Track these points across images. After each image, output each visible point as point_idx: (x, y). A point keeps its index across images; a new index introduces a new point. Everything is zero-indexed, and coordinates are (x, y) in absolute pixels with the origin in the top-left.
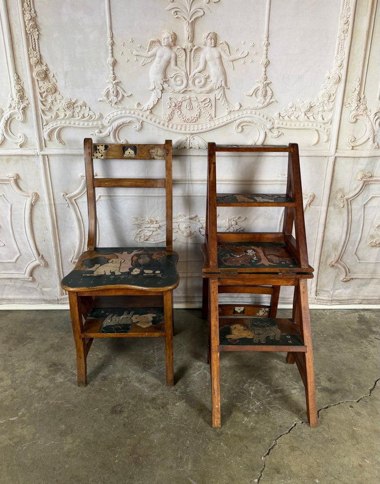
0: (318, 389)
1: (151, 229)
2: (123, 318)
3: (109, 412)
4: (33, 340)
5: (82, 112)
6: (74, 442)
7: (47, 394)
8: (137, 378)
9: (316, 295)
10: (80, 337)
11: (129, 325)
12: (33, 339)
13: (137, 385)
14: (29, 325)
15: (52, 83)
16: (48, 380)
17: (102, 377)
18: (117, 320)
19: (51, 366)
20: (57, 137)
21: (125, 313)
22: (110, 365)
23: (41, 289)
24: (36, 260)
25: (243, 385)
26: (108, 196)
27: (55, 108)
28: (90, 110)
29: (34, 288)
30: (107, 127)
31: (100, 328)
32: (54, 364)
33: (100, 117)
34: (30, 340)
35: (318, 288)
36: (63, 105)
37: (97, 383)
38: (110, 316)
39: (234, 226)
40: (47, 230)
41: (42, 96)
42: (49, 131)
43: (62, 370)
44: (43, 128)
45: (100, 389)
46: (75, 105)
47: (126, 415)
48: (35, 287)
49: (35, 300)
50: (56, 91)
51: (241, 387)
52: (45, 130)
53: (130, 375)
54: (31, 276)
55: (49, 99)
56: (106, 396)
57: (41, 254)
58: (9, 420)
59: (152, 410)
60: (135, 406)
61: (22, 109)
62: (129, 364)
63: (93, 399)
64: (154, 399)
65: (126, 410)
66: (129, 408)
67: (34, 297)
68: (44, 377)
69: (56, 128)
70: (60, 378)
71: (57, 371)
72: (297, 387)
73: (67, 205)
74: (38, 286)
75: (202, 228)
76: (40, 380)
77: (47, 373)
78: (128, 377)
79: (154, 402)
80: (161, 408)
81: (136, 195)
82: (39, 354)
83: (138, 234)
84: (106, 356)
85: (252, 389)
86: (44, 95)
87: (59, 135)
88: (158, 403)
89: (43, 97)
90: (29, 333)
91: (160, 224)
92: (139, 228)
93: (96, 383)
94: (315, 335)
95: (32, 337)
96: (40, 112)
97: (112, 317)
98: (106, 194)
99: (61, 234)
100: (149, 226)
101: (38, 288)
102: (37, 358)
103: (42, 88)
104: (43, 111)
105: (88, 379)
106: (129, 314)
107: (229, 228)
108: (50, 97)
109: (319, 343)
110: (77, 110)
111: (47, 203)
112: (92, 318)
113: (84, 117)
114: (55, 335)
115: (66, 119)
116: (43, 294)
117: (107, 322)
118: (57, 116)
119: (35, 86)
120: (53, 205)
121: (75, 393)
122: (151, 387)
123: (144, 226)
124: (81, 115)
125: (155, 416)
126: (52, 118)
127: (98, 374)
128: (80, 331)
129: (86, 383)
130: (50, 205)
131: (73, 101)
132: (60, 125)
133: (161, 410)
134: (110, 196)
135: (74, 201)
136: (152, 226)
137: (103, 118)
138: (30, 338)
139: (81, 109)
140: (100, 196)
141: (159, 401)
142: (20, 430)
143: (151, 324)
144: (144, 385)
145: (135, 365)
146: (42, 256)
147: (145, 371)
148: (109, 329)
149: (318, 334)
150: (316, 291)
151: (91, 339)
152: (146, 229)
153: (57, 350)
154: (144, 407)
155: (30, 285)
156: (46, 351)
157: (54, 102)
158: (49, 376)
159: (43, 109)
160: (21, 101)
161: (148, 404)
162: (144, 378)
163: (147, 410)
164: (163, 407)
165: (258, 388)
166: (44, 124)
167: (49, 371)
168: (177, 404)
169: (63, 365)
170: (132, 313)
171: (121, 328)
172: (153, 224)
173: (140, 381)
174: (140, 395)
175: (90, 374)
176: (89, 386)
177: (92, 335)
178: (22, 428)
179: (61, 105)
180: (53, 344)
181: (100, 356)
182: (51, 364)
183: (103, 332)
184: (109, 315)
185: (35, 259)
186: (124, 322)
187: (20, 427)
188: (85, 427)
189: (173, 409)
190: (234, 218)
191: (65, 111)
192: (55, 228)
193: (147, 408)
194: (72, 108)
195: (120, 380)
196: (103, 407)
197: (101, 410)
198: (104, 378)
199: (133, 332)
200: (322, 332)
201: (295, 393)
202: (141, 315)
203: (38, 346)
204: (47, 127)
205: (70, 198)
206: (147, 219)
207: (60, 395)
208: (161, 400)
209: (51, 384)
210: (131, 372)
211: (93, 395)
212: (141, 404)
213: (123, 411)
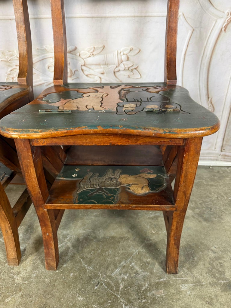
0: (221, 284)
9: (221, 151)
25: (112, 271)
35: (225, 143)
39: (124, 62)
51: (108, 274)
72: (190, 279)
75: (84, 65)
85: (123, 279)
94: (217, 198)
107: (119, 65)
109: (222, 208)
149: (222, 196)
150: (222, 146)
165: (132, 278)
190: (124, 51)
200: (226, 194)
201: (185, 291)
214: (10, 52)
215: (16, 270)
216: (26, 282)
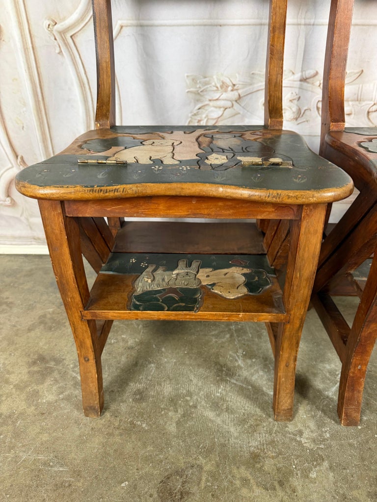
1: (221, 103)
2: (178, 274)
3: (156, 495)
4: (11, 308)
7: (17, 435)
8: (208, 396)
10: (82, 317)
11: (195, 291)
12: (10, 305)
13: (210, 414)
14: (7, 280)
16: (23, 396)
17: (135, 394)
18: (166, 280)
19: (34, 363)
21: (181, 264)
22: (150, 363)
23: (27, 220)
24: (13, 167)
26: (137, 26)
29: (17, 218)
31: (130, 298)
32: (42, 359)
34: (4, 307)
37: (124, 406)
38: (150, 269)
40: (25, 104)
43: (56, 372)
45: (132, 423)
48: (18, 215)
49: (20, 238)
53: (192, 388)
54: (8, 196)
56: (145, 445)
57: (20, 154)
59: (258, 491)
60: (213, 476)
62: (188, 362)
63: (116, 451)
64: (255, 458)
65: (194, 489)
66: (203, 485)
67: (17, 233)
68: (17, 387)
70: (49, 394)
71: (44, 374)
73: (58, 50)
74: (21, 216)
76: (9, 395)
77: (25, 377)
78: (190, 394)
79: (258, 466)
80: (276, 484)
81: (196, 21)
82: (17, 335)
83: (195, 115)
84: (141, 343)
88: (266, 468)
90: (6, 294)
91: (240, 92)
92: (198, 101)
93: (123, 408)
95: (10, 300)
97: (155, 270)
98: (134, 22)
99: (51, 114)
100: (217, 96)
101: (22, 218)
102: (11, 342)
105: (107, 397)
106: (189, 265)
111: (19, 44)
112: (111, 273)
114: (51, 298)
116: (31, 228)
117: (145, 283)
120: (31, 49)
121: (78, 433)
122: (242, 421)
123: (208, 97)
127: (127, 384)
128: (81, 305)
129: (103, 408)
130: (25, 49)
133: (280, 493)
134: (141, 26)
135: (70, 41)
136: (224, 96)
138: (6, 303)
140: (122, 27)
141: (269, 465)
143: (244, 291)
144: (225, 415)
145: (199, 365)
146: (22, 158)
147: (222, 380)
148: (149, 301)
151: (109, 323)
152: (211, 103)
153: (50, 328)
154: (238, 483)
155: (9, 212)
156: (29, 330)
158: (26, 386)
161: (244, 472)
162: (222, 399)
163: (244, 492)
164: (281, 483)
167: (29, 372)
168: (313, 475)
169: (58, 361)
170: (195, 264)
171: (176, 298)
172: (226, 91)
173: (216, 405)
174: (223, 445)
175: (111, 383)
176: (108, 414)
177: (110, 314)
180: (44, 316)
181: (131, 342)
182: (36, 357)
183: (137, 308)
184: (147, 267)
185: (10, 165)
186: (181, 284)
189: (306, 492)
192: (39, 101)
193: (243, 485)
195: (173, 401)
196: (141, 478)
197: (135, 487)
198: (141, 396)
199: (207, 309)
202: (215, 268)
203: (17, 319)
205: (62, 33)
206: (215, 81)
207: (45, 437)
208: (272, 462)
209: (29, 406)
210: (195, 381)
211: (118, 439)
212: (227, 471)
213: (188, 493)
214: (205, 77)
215: (291, 427)
216: (322, 446)
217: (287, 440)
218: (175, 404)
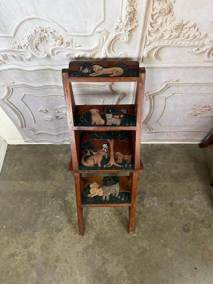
1: (202, 110)
3: (182, 230)
5: (189, 33)
6: (171, 251)
7: (145, 217)
8: (189, 204)
13: (190, 209)
15: (168, 3)
16: (140, 206)
20: (155, 54)
27: (162, 30)
28: (197, 31)
30: (206, 45)
33: (204, 37)
36: (172, 26)
37: (168, 208)
41: (152, 18)
42: (149, 50)
43: (146, 197)
44: (144, 48)
45: (172, 213)
46: (184, 27)
47: (192, 232)
50: (170, 12)
52: (145, 49)
55: (159, 21)
56: (176, 219)
58: (133, 236)
59: (204, 229)
60: (194, 225)
61: (129, 31)
63: (170, 220)
64: (203, 221)
66: (192, 228)
69: (156, 47)
70: (147, 205)
71: (143, 198)
78: (184, 203)
79: (204, 223)
86: (155, 17)
87: (158, 52)
88: (205, 223)
89: (154, 19)
91: (211, 108)
92: (194, 110)
96: (147, 33)
103: (155, 10)
104: (149, 33)
108: (161, 18)
110: (185, 31)
113: (188, 37)
115: (170, 39)
118: (162, 36)
119: (149, 7)
122: (199, 211)
124: (186, 36)
125: (207, 233)
126: (156, 38)
131: (184, 23)
132: (162, 45)
133: (209, 229)
135: (152, 97)
136: (204, 109)
137: (207, 37)
139: (189, 29)
140: (174, 94)
141: (206, 222)
142: (141, 243)
144: (194, 210)
147: (192, 199)
152: (198, 110)
154: (200, 227)
157: (164, 24)
159: (150, 31)
160: (129, 23)
161: (201, 224)
162: (193, 205)
163: (201, 229)
164: (209, 227)
166: (146, 44)
169: (144, 193)
172: (206, 108)
173: (191, 207)
174: (195, 218)
178: (142, 242)
179: (169, 26)
187: (140, 241)
188: (173, 241)
191: (172, 32)
193: (201, 227)
194: (180, 29)
195: (180, 206)
196: (178, 227)
197: (177, 229)
198: (171, 205)
204: (149, 47)
205: (150, 95)
206: (203, 105)
207: (152, 218)
208: (207, 221)
209: (144, 209)
210: (184, 199)
211: (170, 217)
212: (197, 224)
213: (189, 230)
217: (210, 216)
218: (181, 207)
